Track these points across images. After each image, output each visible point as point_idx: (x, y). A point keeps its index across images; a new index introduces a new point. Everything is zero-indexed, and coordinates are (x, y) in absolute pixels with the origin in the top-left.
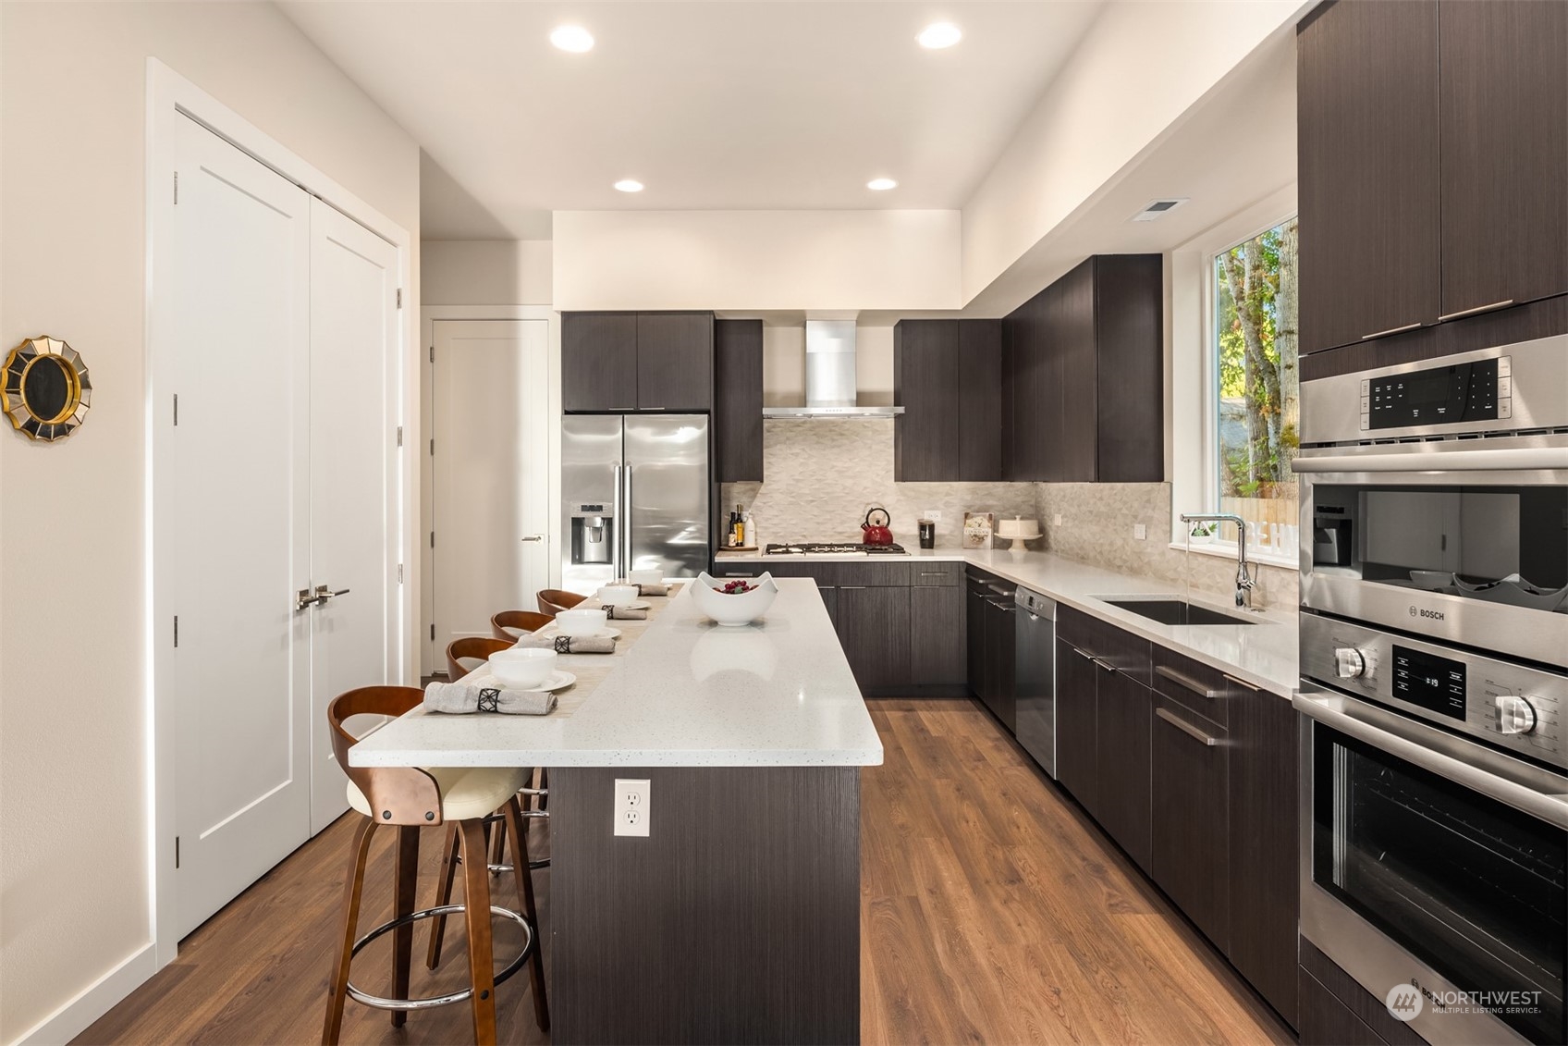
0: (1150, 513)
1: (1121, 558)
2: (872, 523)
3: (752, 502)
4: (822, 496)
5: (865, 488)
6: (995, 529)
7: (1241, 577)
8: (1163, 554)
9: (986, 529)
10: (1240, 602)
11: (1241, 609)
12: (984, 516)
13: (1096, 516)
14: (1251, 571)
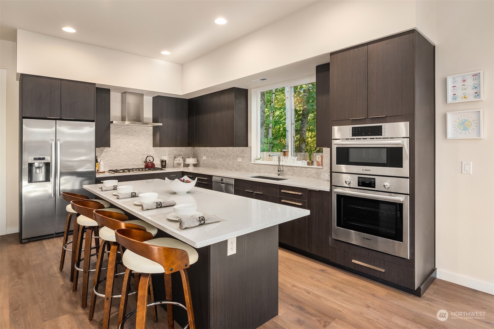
0: (243, 155)
1: (232, 167)
2: (148, 161)
3: (101, 155)
4: (128, 152)
5: (143, 149)
6: (184, 161)
7: (279, 169)
8: (248, 165)
9: (181, 161)
10: (279, 175)
11: (279, 176)
12: (181, 158)
13: (221, 156)
14: (281, 167)
